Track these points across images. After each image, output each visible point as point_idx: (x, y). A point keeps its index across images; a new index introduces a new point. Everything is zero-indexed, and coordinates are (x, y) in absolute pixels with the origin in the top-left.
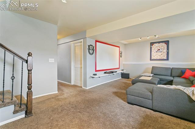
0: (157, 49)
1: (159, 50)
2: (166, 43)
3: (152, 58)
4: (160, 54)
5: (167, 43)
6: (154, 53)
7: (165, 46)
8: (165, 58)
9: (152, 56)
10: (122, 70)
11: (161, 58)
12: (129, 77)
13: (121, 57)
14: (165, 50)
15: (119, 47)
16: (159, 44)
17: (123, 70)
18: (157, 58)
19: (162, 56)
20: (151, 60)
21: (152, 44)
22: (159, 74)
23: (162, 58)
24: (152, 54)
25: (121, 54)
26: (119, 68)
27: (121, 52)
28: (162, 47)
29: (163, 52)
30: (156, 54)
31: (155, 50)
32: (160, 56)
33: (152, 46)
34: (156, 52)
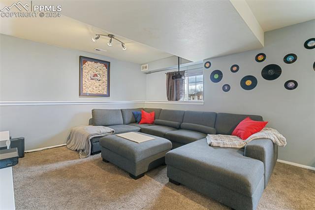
0: (93, 74)
1: (96, 75)
2: (106, 66)
3: (84, 91)
4: (97, 83)
5: (107, 64)
6: (86, 80)
7: (104, 71)
8: (105, 92)
9: (84, 88)
11: (99, 93)
14: (105, 79)
16: (96, 65)
18: (93, 93)
19: (100, 88)
20: (80, 94)
21: (83, 60)
28: (101, 72)
29: (102, 81)
30: (90, 83)
31: (90, 75)
32: (97, 89)
33: (84, 65)
34: (91, 79)
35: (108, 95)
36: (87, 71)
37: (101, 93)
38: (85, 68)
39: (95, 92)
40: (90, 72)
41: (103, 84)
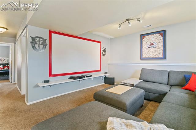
0: (149, 44)
1: (152, 44)
2: (161, 35)
3: (144, 57)
4: (153, 50)
5: (163, 33)
6: (145, 49)
7: (160, 39)
8: (161, 56)
9: (143, 54)
10: (105, 73)
11: (155, 57)
12: (114, 83)
13: (104, 55)
14: (161, 45)
15: (100, 42)
16: (152, 37)
17: (107, 73)
18: (150, 57)
19: (156, 53)
20: (141, 59)
21: (142, 36)
22: (150, 80)
23: (157, 56)
24: (143, 51)
25: (104, 51)
26: (100, 71)
27: (104, 49)
28: (157, 41)
29: (158, 48)
30: (148, 50)
31: (147, 45)
32: (153, 54)
33: (143, 39)
34: (149, 47)
35: (164, 58)
36: (145, 43)
37: (157, 57)
38: (144, 41)
39: (152, 57)
40: (148, 43)
41: (159, 49)
